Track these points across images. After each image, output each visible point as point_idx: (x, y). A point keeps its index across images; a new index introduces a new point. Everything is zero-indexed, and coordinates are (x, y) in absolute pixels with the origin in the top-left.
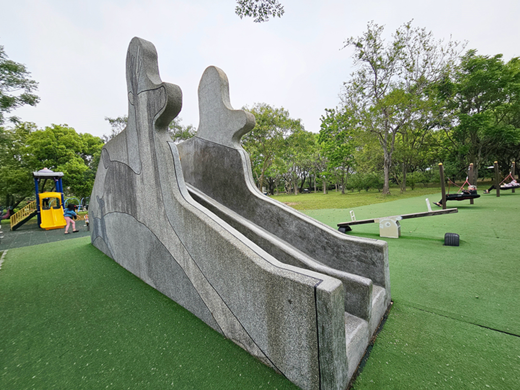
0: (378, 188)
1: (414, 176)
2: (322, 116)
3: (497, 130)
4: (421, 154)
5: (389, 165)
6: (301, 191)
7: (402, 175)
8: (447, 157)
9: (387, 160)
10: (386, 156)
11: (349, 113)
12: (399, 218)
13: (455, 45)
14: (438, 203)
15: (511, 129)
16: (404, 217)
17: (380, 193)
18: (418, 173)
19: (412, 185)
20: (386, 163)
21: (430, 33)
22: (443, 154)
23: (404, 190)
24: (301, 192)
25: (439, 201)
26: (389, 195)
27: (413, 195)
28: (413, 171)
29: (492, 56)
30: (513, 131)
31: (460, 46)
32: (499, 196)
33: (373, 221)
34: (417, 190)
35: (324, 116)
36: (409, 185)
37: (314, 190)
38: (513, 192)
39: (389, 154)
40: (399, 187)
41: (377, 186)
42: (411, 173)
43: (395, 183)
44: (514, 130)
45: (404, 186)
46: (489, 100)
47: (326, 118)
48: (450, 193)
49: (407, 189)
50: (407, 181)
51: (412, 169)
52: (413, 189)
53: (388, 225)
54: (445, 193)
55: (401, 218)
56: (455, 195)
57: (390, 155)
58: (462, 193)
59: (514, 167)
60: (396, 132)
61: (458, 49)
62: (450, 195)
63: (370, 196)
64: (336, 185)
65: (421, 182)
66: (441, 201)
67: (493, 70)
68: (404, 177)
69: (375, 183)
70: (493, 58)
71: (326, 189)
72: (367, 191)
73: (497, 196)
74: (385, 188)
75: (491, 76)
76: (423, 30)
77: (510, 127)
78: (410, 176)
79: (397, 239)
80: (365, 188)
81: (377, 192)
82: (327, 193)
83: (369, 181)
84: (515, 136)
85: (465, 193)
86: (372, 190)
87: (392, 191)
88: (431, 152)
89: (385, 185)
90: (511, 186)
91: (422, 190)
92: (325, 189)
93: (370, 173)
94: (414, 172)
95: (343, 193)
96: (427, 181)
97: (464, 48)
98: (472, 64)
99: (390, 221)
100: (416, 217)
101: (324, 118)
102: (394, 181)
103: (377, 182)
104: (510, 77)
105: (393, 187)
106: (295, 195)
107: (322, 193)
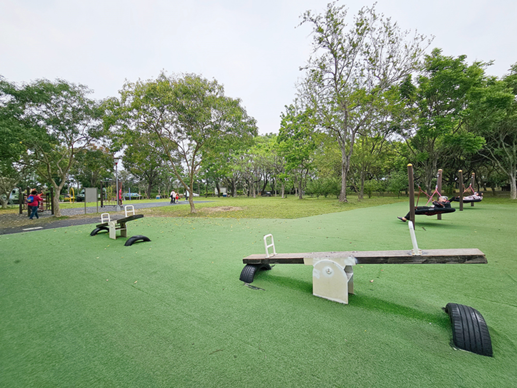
0: (336, 195)
1: (371, 183)
2: (282, 113)
3: (456, 138)
4: (379, 162)
5: (346, 170)
6: (263, 193)
7: (360, 183)
8: (402, 167)
9: (345, 163)
10: (344, 158)
11: (310, 112)
12: (352, 262)
13: (421, 39)
14: (404, 218)
15: (471, 137)
16: (361, 260)
17: (338, 200)
18: (375, 181)
19: (369, 192)
20: (344, 166)
21: (395, 25)
22: (399, 164)
23: (361, 198)
24: (262, 195)
25: (405, 215)
26: (346, 202)
27: (370, 204)
28: (370, 179)
29: (456, 57)
30: (472, 139)
31: (426, 41)
32: (462, 210)
33: (301, 261)
34: (374, 198)
35: (284, 113)
36: (367, 193)
37: (274, 193)
38: (472, 205)
39: (347, 157)
40: (357, 195)
41: (336, 192)
42: (369, 181)
43: (353, 190)
44: (475, 137)
45: (362, 193)
46: (446, 110)
47: (286, 115)
48: (418, 206)
49: (364, 197)
50: (365, 189)
51: (370, 177)
52: (370, 198)
53: (328, 272)
54: (414, 205)
55: (354, 261)
56: (425, 208)
57: (349, 158)
58: (433, 206)
59: (474, 178)
60: (356, 132)
61: (423, 45)
62: (419, 208)
63: (327, 202)
64: (296, 189)
65: (377, 190)
66: (408, 214)
67: (458, 72)
68: (362, 184)
69: (334, 189)
70: (456, 60)
71: (285, 194)
72: (326, 196)
73: (460, 210)
74: (342, 195)
75: (455, 77)
76: (388, 20)
77: (470, 134)
78: (368, 183)
79: (346, 305)
80: (324, 194)
81: (335, 199)
82: (286, 197)
83: (328, 186)
84: (474, 145)
85: (436, 205)
86: (331, 196)
87: (348, 198)
88: (388, 162)
89: (342, 191)
90: (472, 199)
91: (379, 199)
92: (283, 193)
93: (329, 178)
94: (371, 181)
95: (301, 198)
96: (384, 190)
97: (429, 44)
98: (436, 64)
99: (332, 265)
100: (387, 263)
101: (284, 116)
102: (353, 189)
103: (335, 188)
104: (474, 80)
105: (351, 194)
106: (254, 198)
107: (280, 197)
